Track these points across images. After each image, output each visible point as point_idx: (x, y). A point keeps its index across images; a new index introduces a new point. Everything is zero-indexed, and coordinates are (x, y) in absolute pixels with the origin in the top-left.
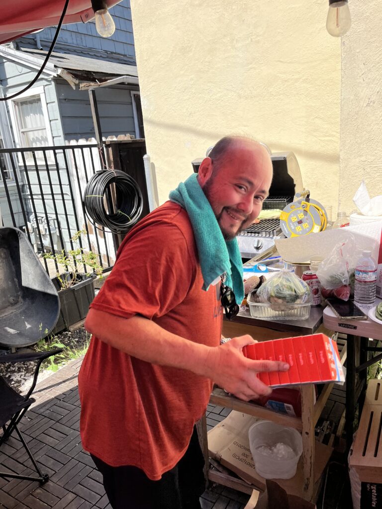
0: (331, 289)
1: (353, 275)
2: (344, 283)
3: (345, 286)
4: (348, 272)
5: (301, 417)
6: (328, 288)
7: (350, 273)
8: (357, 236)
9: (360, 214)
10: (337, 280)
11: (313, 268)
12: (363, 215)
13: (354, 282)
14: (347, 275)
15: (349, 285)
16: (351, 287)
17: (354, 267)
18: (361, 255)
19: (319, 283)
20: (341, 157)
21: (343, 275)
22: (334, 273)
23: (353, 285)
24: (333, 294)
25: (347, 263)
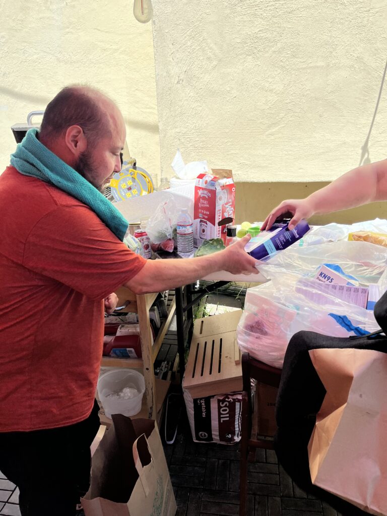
0: (159, 243)
1: (175, 230)
2: (169, 237)
3: (170, 239)
4: (171, 227)
5: (141, 357)
6: (157, 243)
7: (173, 228)
8: (176, 196)
9: (178, 178)
10: (163, 235)
11: (142, 227)
12: (180, 179)
13: (176, 236)
14: (171, 231)
15: (173, 238)
16: (175, 240)
17: (176, 223)
18: (181, 213)
19: (149, 239)
20: (160, 128)
21: (167, 230)
22: (160, 229)
23: (176, 238)
24: (161, 247)
25: (170, 220)
